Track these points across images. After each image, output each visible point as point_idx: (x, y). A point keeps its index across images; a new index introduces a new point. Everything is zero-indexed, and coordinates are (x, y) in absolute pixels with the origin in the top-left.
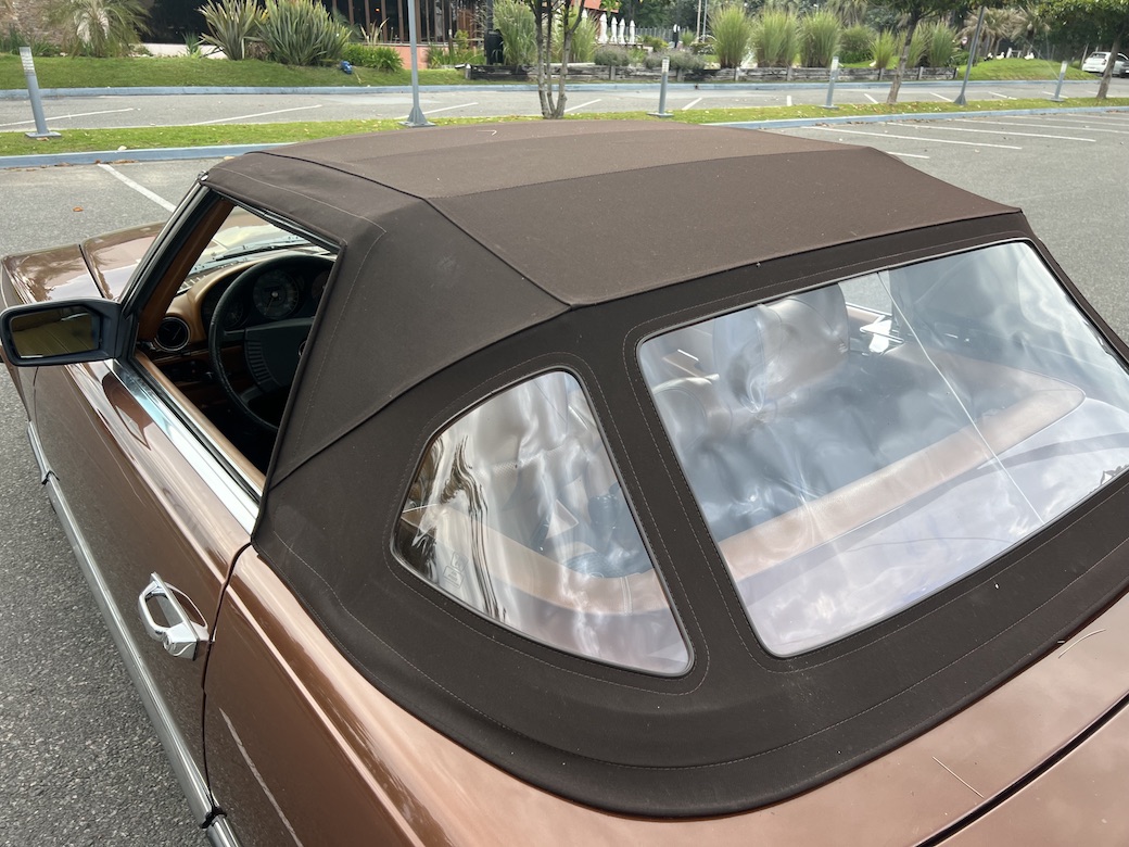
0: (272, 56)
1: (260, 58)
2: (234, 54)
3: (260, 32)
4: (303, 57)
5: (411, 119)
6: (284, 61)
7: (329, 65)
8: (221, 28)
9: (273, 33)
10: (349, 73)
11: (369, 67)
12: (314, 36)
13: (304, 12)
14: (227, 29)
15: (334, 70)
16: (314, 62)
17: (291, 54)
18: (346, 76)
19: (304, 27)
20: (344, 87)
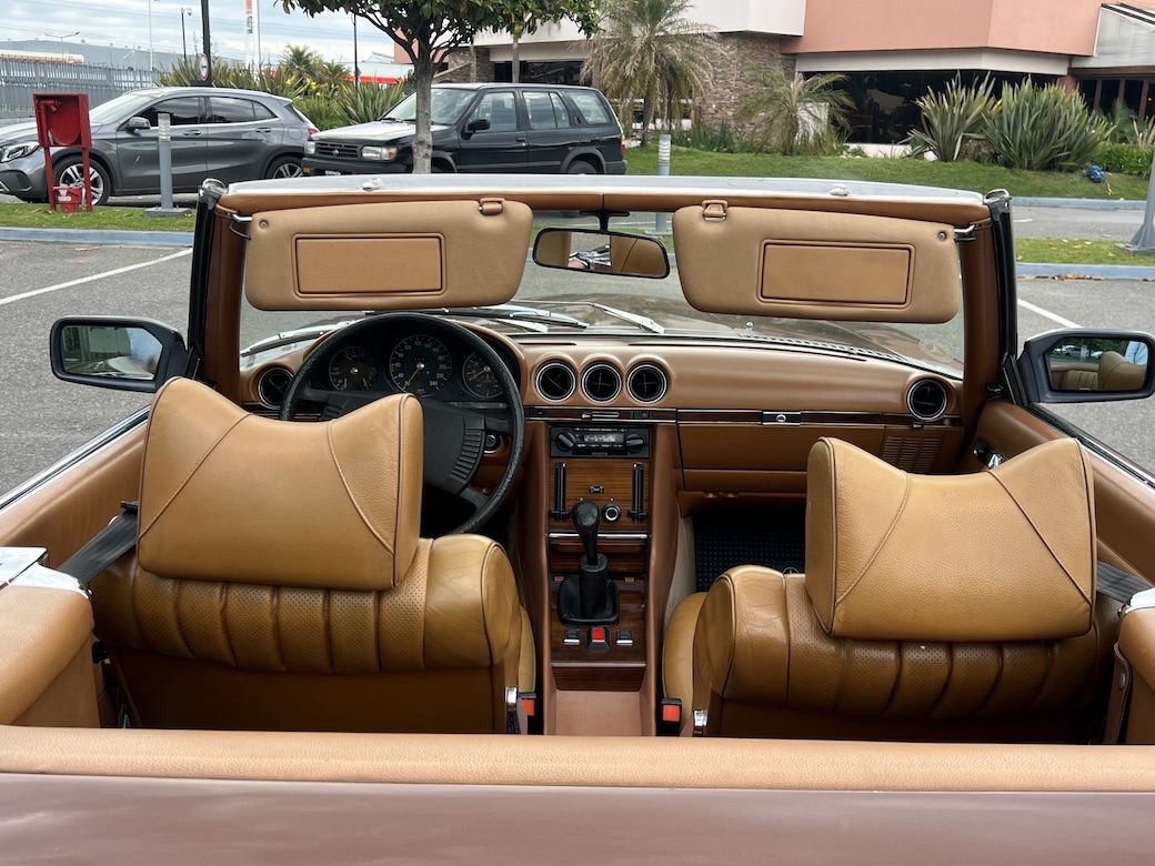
0: (994, 158)
1: (978, 160)
2: (945, 156)
3: (986, 128)
4: (1036, 160)
5: (1135, 242)
6: (1008, 164)
7: (1071, 170)
8: (936, 122)
9: (1001, 128)
10: (1097, 181)
11: (1131, 174)
12: (1056, 133)
13: (1051, 101)
14: (943, 122)
15: (1076, 177)
16: (1050, 166)
17: (1020, 155)
18: (1092, 185)
19: (1045, 122)
20: (1084, 200)
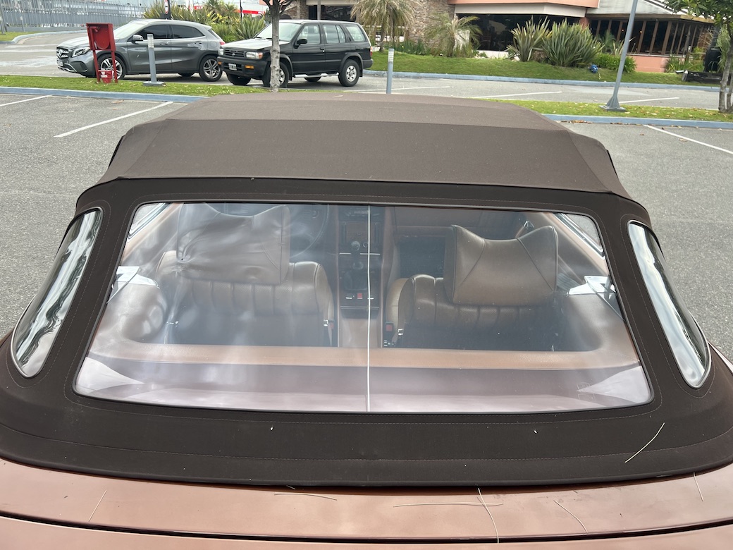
0: (547, 60)
1: (539, 61)
2: (524, 59)
3: (544, 45)
4: (566, 61)
5: (608, 105)
6: (553, 64)
7: (582, 67)
8: (520, 42)
9: (551, 45)
10: (594, 72)
11: (610, 69)
12: (577, 48)
13: (576, 32)
14: (524, 42)
15: (584, 70)
16: (573, 64)
17: (559, 59)
18: (592, 74)
19: (572, 43)
20: (588, 82)
